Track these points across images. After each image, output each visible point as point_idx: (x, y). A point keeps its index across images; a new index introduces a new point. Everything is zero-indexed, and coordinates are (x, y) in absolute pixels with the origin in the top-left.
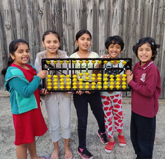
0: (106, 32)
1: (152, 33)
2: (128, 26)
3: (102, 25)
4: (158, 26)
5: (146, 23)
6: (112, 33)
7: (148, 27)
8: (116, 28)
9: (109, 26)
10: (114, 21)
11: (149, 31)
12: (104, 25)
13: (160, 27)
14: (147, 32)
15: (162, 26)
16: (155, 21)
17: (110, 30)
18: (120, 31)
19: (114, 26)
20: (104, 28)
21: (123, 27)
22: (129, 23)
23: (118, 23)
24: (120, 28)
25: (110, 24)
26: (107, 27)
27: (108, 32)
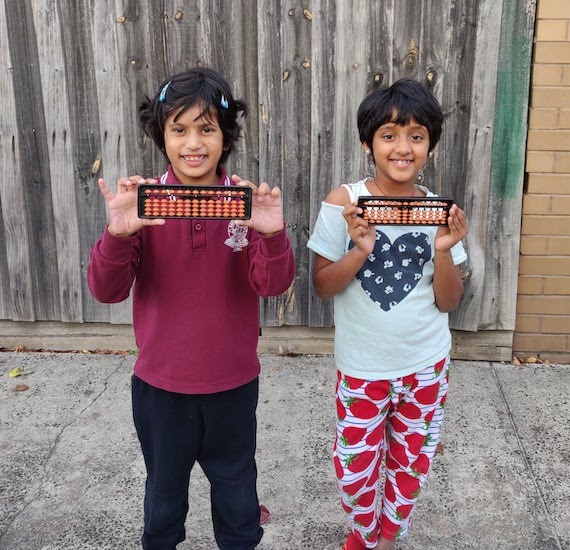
0: (69, 53)
1: (261, 57)
2: (159, 27)
3: (48, 21)
4: (287, 26)
5: (235, 18)
6: (96, 56)
7: (244, 31)
8: (108, 36)
9: (82, 26)
10: (96, 6)
11: (250, 48)
12: (56, 24)
13: (292, 34)
14: (244, 56)
15: (303, 30)
16: (272, 9)
17: (87, 44)
18: (128, 51)
19: (99, 26)
20: (57, 35)
21: (139, 35)
22: (162, 16)
23: (119, 15)
24: (129, 38)
25: (85, 19)
26: (74, 33)
27: (79, 55)
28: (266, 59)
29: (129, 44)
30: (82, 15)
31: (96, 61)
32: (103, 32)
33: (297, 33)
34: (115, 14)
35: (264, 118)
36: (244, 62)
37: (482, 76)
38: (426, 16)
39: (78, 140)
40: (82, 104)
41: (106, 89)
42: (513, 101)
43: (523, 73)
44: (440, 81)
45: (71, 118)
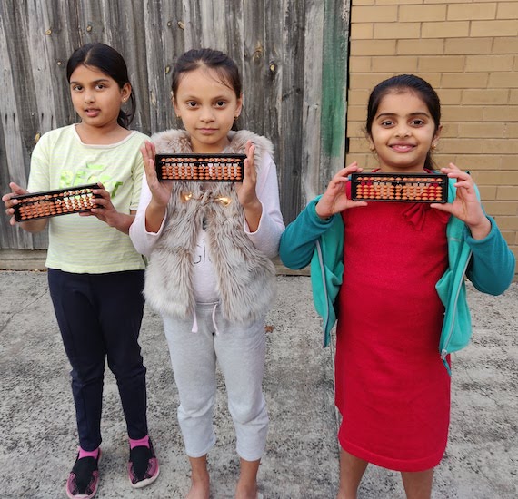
0: (14, 57)
1: (149, 57)
2: (76, 37)
4: (166, 33)
5: (129, 29)
6: (32, 59)
7: (136, 38)
8: (40, 44)
9: (21, 38)
10: (30, 23)
11: (141, 51)
13: (171, 39)
14: (137, 56)
15: (179, 37)
16: (155, 22)
17: (26, 51)
18: (55, 54)
19: (33, 37)
21: (61, 43)
22: (77, 29)
23: (47, 29)
24: (55, 46)
25: (23, 33)
26: (16, 43)
27: (20, 58)
28: (152, 58)
29: (55, 50)
30: (21, 30)
31: (32, 63)
32: (37, 41)
33: (174, 38)
34: (44, 29)
35: (153, 101)
36: (138, 61)
37: (311, 66)
38: (267, 24)
39: (23, 120)
40: (25, 94)
41: (41, 82)
42: (335, 85)
43: (342, 64)
44: (280, 71)
45: (17, 104)
